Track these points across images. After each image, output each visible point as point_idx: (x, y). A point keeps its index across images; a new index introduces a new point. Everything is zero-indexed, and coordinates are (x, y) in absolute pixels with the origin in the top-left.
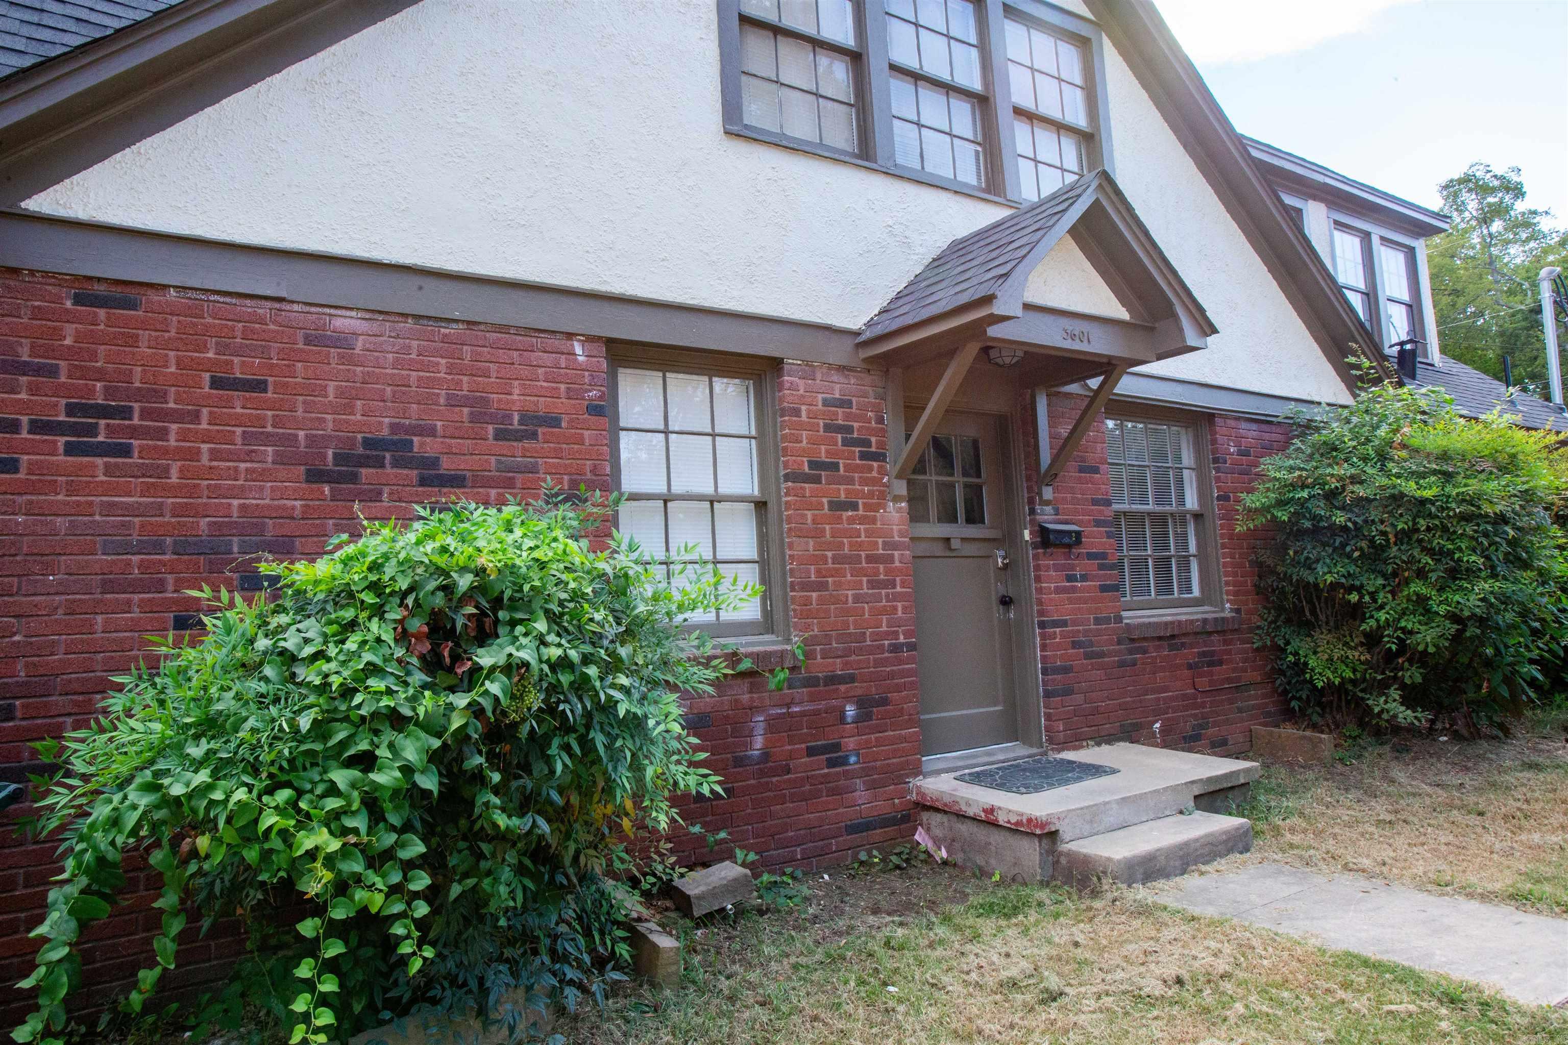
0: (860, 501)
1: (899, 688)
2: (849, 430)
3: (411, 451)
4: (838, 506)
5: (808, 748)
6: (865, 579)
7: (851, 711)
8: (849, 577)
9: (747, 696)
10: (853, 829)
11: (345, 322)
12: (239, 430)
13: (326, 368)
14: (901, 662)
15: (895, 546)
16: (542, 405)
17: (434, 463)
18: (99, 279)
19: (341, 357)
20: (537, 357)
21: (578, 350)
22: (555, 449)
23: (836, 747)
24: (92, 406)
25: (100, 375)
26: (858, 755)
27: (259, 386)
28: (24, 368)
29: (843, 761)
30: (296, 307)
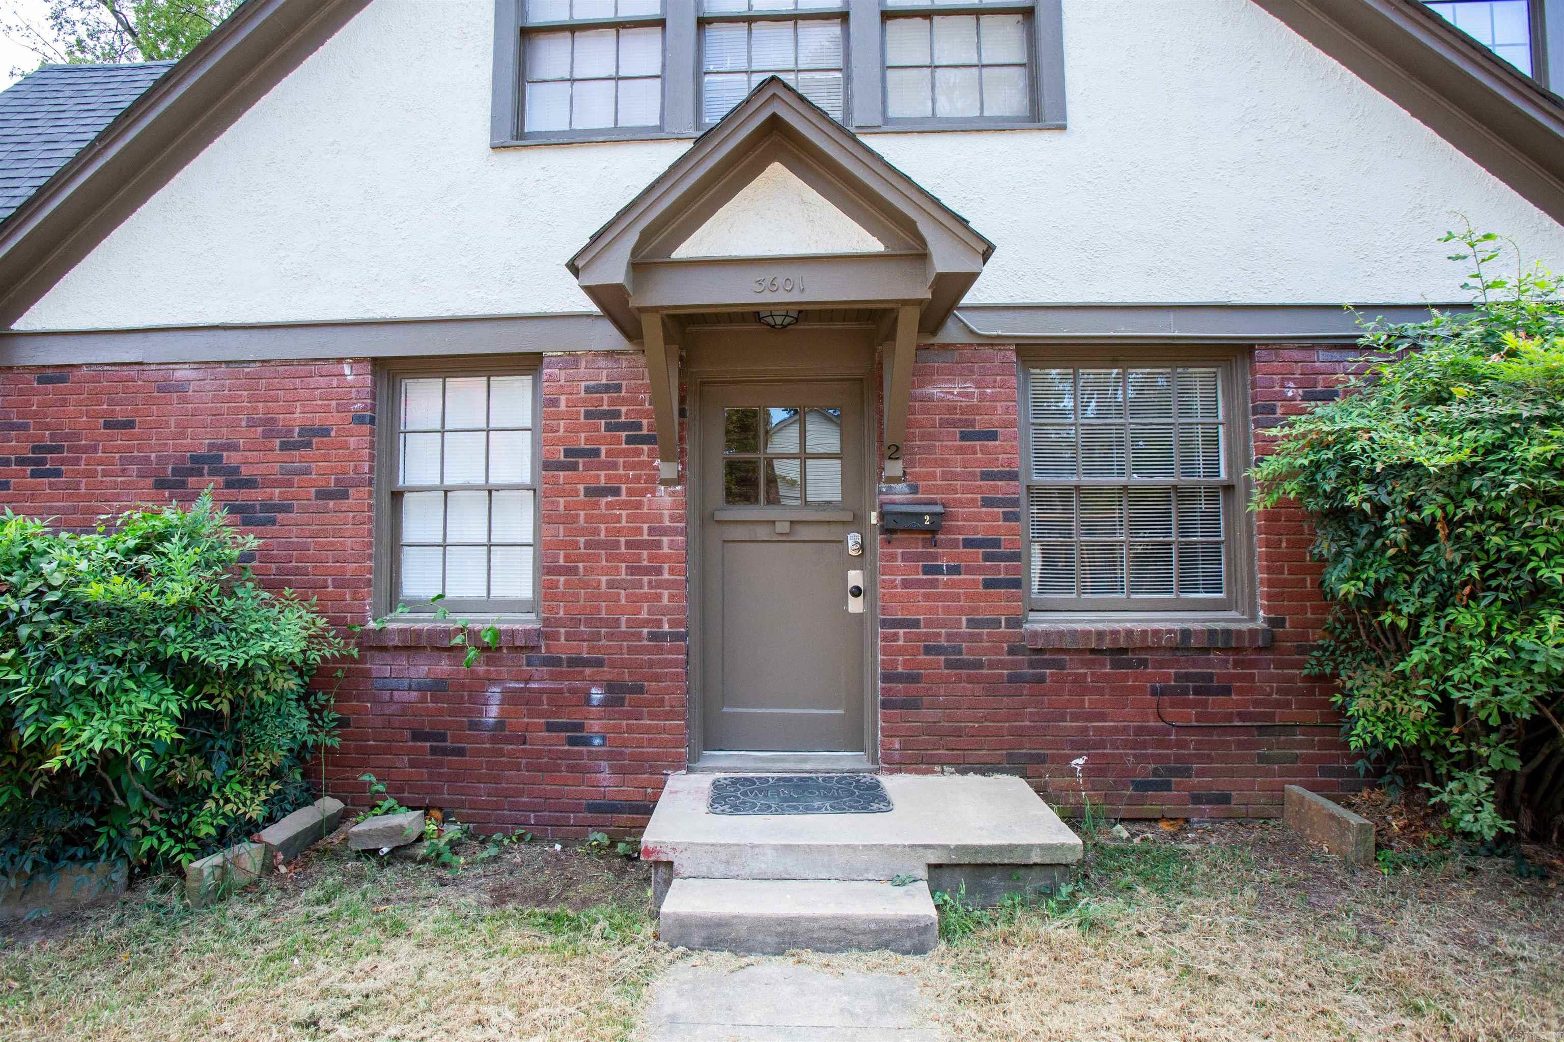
0: (624, 487)
1: (658, 678)
2: (617, 414)
3: (221, 462)
4: (595, 492)
5: (548, 723)
6: (624, 565)
7: (597, 694)
8: (604, 563)
9: (484, 668)
10: (594, 808)
11: (182, 374)
12: (117, 456)
13: (169, 407)
14: (660, 651)
15: (664, 531)
16: (318, 420)
17: (235, 470)
18: (49, 366)
19: (179, 398)
20: (312, 382)
21: (347, 370)
22: (324, 455)
23: (580, 727)
24: (44, 447)
25: (47, 427)
26: (604, 738)
27: (130, 425)
28: (12, 427)
29: (587, 742)
30: (152, 367)
